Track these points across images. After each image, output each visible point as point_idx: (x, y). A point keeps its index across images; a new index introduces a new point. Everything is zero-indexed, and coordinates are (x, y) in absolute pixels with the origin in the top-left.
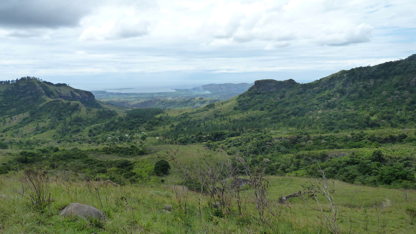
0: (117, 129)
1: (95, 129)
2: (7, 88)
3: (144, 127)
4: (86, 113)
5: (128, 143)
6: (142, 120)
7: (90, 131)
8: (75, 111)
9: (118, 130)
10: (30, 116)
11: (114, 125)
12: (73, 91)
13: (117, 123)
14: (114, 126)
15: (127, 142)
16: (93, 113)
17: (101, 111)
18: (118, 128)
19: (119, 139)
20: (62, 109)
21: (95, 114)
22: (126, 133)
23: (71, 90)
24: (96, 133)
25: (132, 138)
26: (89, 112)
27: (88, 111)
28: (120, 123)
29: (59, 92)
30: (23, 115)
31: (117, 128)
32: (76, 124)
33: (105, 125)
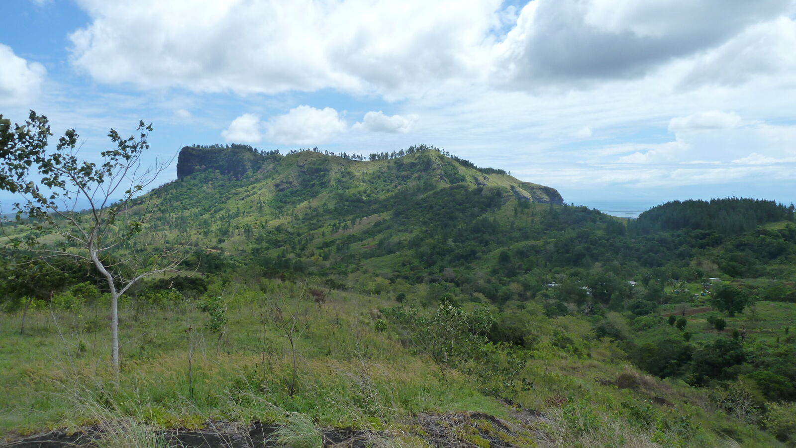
0: (597, 260)
1: (521, 254)
2: (380, 168)
3: (714, 262)
4: (513, 213)
5: (631, 318)
6: (704, 236)
7: (504, 258)
8: (488, 209)
9: (598, 264)
10: (391, 219)
11: (586, 245)
12: (516, 185)
13: (600, 239)
14: (588, 249)
15: (630, 312)
16: (533, 215)
17: (558, 211)
18: (600, 258)
19: (595, 295)
20: (460, 205)
21: (536, 219)
22: (631, 276)
23: (512, 184)
24: (520, 267)
25: (655, 296)
26: (522, 212)
27: (519, 209)
28: (611, 241)
29: (482, 183)
30: (380, 216)
31: (595, 258)
32: (474, 239)
33: (555, 246)
